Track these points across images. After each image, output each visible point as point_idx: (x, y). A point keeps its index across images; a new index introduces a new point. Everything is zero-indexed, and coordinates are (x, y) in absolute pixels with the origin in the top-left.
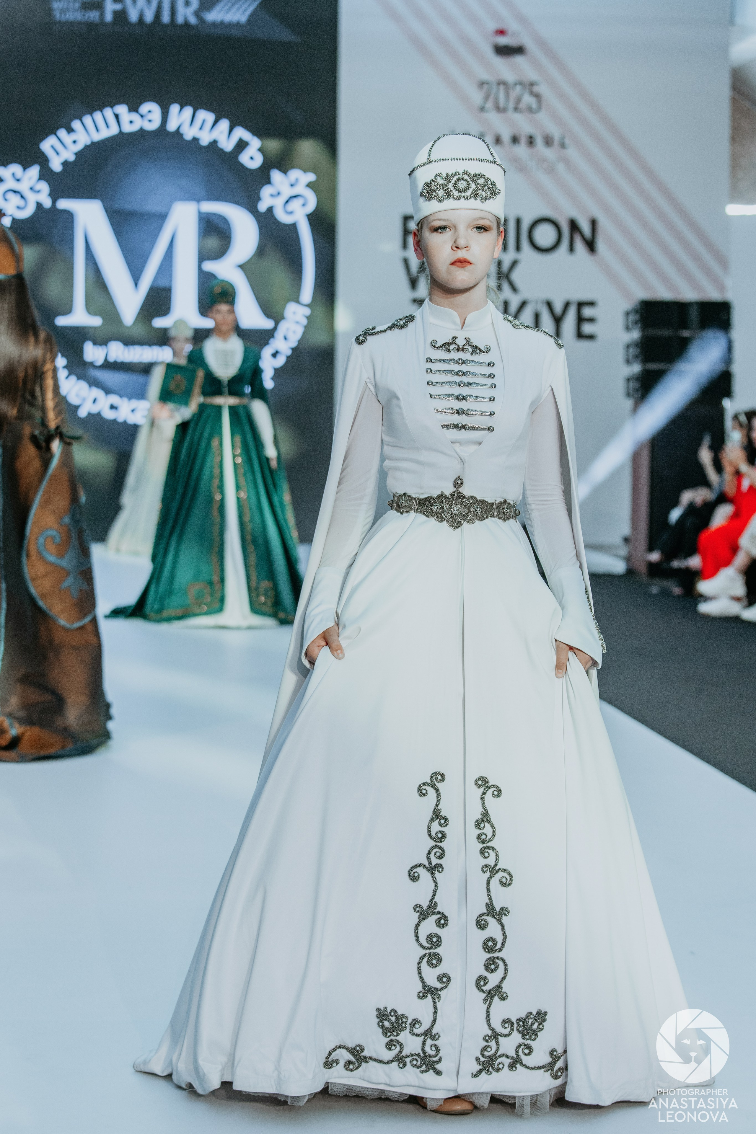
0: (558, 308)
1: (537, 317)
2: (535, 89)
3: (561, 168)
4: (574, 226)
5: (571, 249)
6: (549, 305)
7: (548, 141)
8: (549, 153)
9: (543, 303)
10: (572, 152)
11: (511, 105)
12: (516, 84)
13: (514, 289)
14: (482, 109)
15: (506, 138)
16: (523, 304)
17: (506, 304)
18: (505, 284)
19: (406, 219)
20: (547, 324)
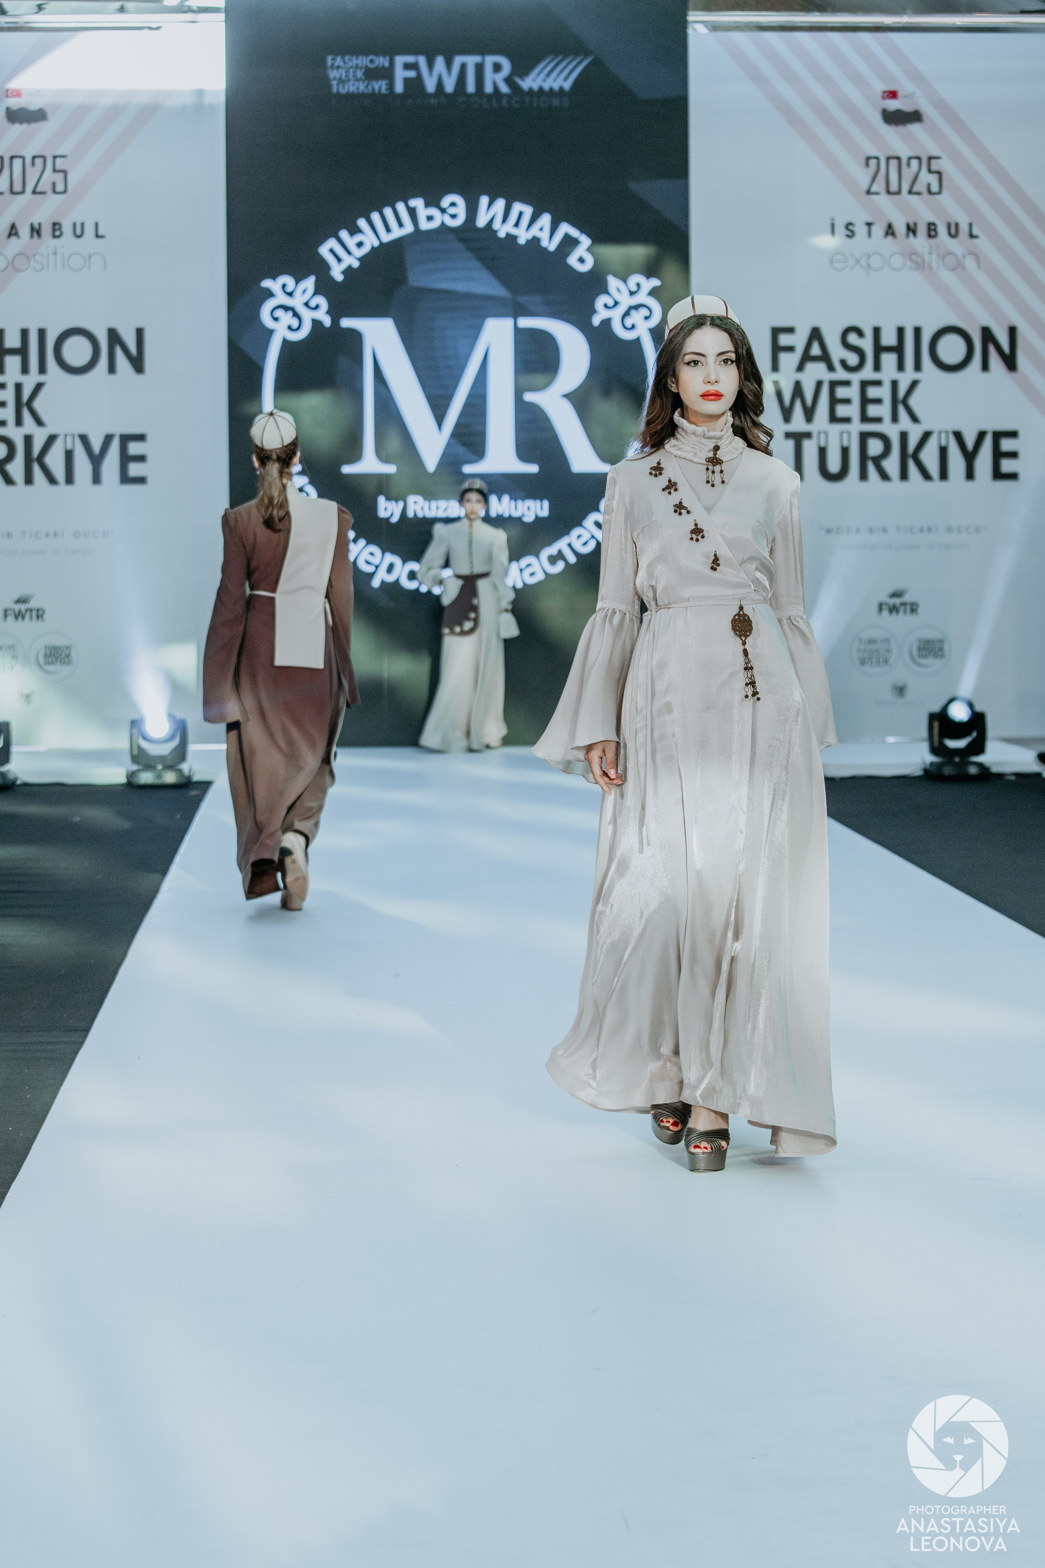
0: (969, 442)
1: (943, 452)
2: (935, 165)
3: (971, 264)
4: (988, 336)
5: (986, 366)
6: (959, 437)
7: (954, 231)
8: (955, 246)
9: (951, 433)
10: (984, 243)
11: (905, 187)
12: (910, 158)
13: (914, 419)
14: (868, 192)
15: (900, 228)
16: (926, 436)
17: (904, 436)
18: (902, 411)
19: (776, 332)
20: (957, 462)
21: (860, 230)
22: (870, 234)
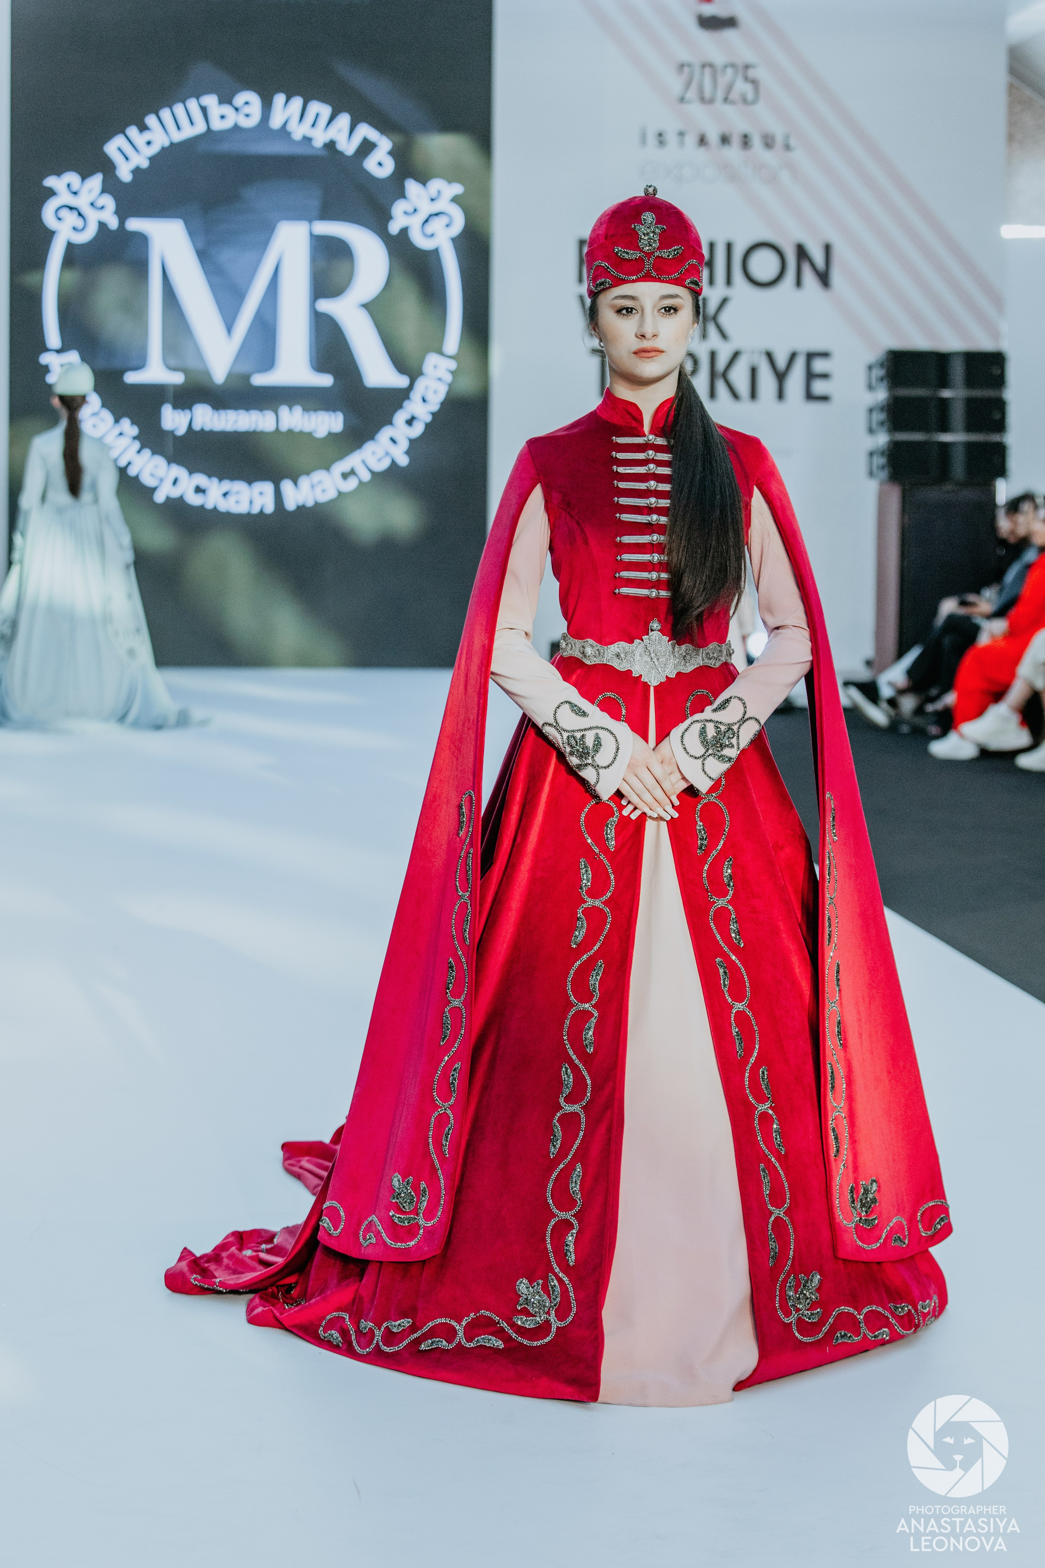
0: (781, 363)
1: (754, 372)
2: (752, 73)
3: (785, 176)
4: (802, 253)
5: (799, 283)
6: (769, 356)
7: (768, 142)
8: (769, 157)
9: (761, 353)
10: (799, 155)
11: (720, 95)
12: (726, 67)
13: (724, 335)
14: (682, 100)
15: (713, 137)
16: (736, 355)
17: (713, 355)
18: (712, 330)
20: (767, 381)
21: (672, 138)
22: (682, 143)
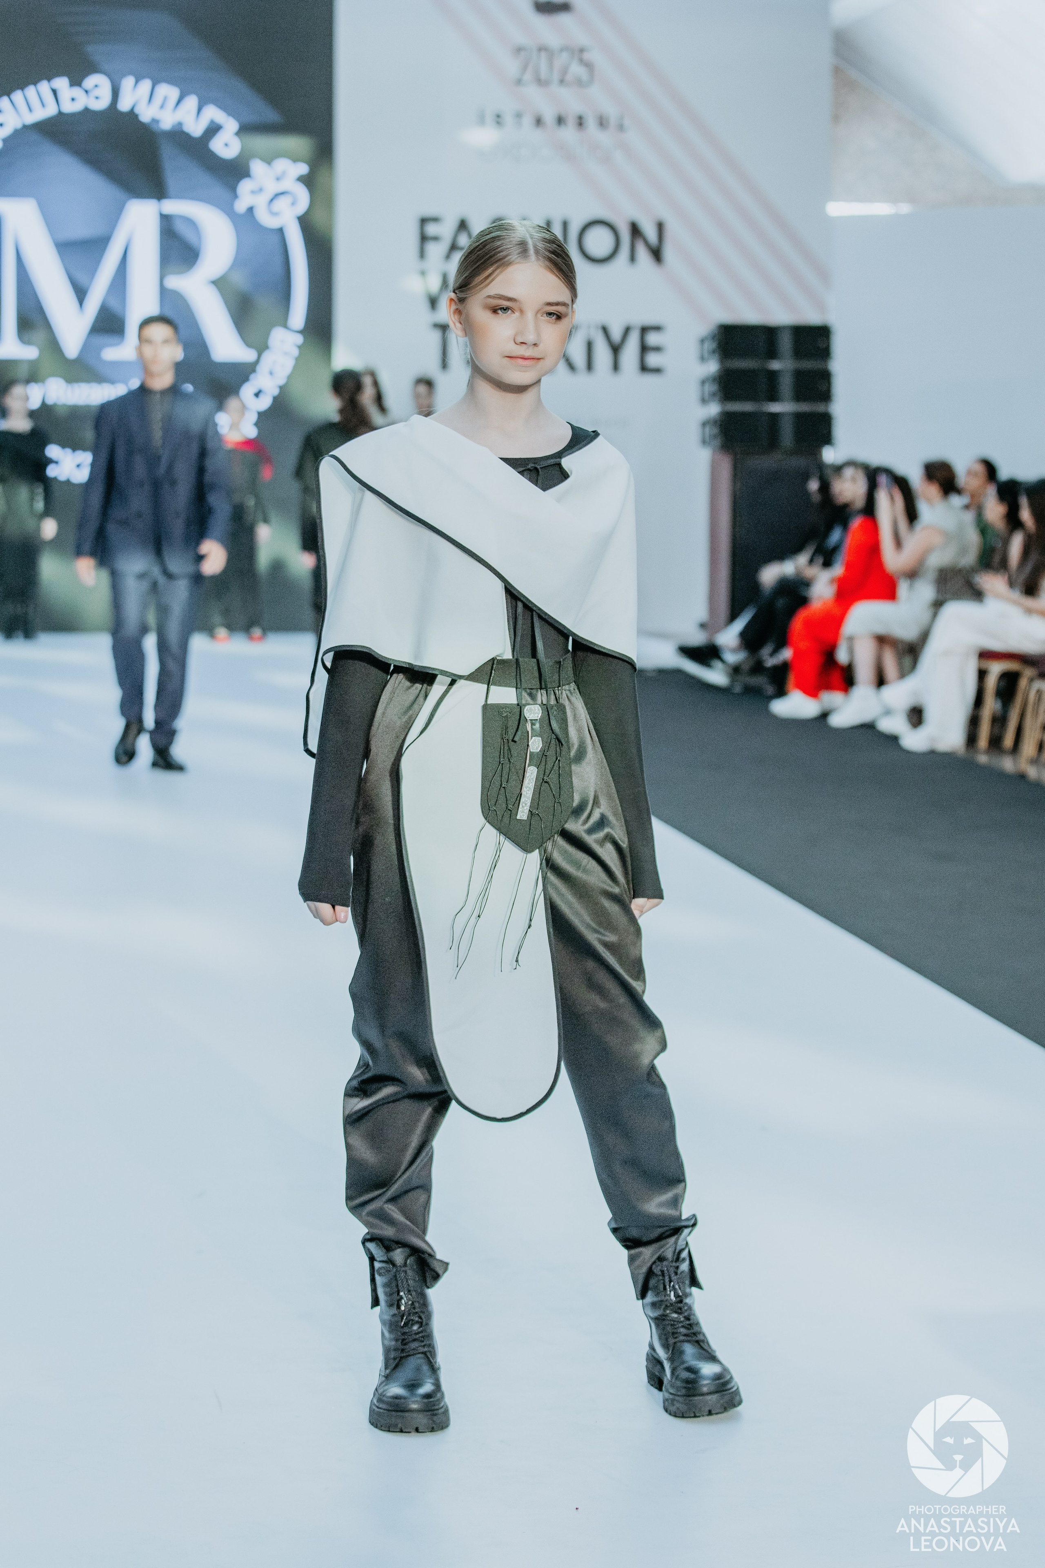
0: (616, 334)
1: (590, 346)
2: (587, 56)
3: (619, 156)
4: (635, 230)
5: (633, 258)
6: (605, 330)
7: (602, 123)
8: (604, 138)
9: (597, 327)
10: (633, 136)
11: (556, 77)
12: (562, 50)
14: (520, 82)
15: (549, 117)
19: (424, 221)
20: (603, 354)
21: (509, 119)
22: (520, 124)
